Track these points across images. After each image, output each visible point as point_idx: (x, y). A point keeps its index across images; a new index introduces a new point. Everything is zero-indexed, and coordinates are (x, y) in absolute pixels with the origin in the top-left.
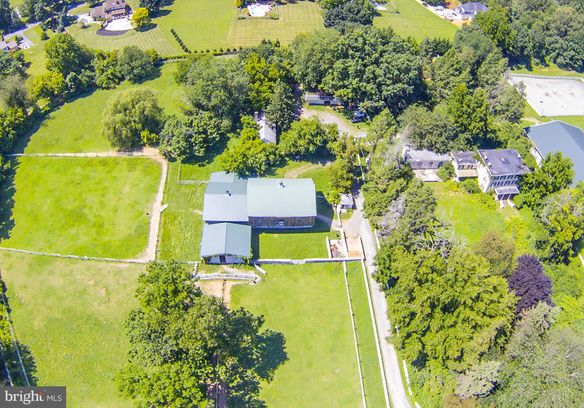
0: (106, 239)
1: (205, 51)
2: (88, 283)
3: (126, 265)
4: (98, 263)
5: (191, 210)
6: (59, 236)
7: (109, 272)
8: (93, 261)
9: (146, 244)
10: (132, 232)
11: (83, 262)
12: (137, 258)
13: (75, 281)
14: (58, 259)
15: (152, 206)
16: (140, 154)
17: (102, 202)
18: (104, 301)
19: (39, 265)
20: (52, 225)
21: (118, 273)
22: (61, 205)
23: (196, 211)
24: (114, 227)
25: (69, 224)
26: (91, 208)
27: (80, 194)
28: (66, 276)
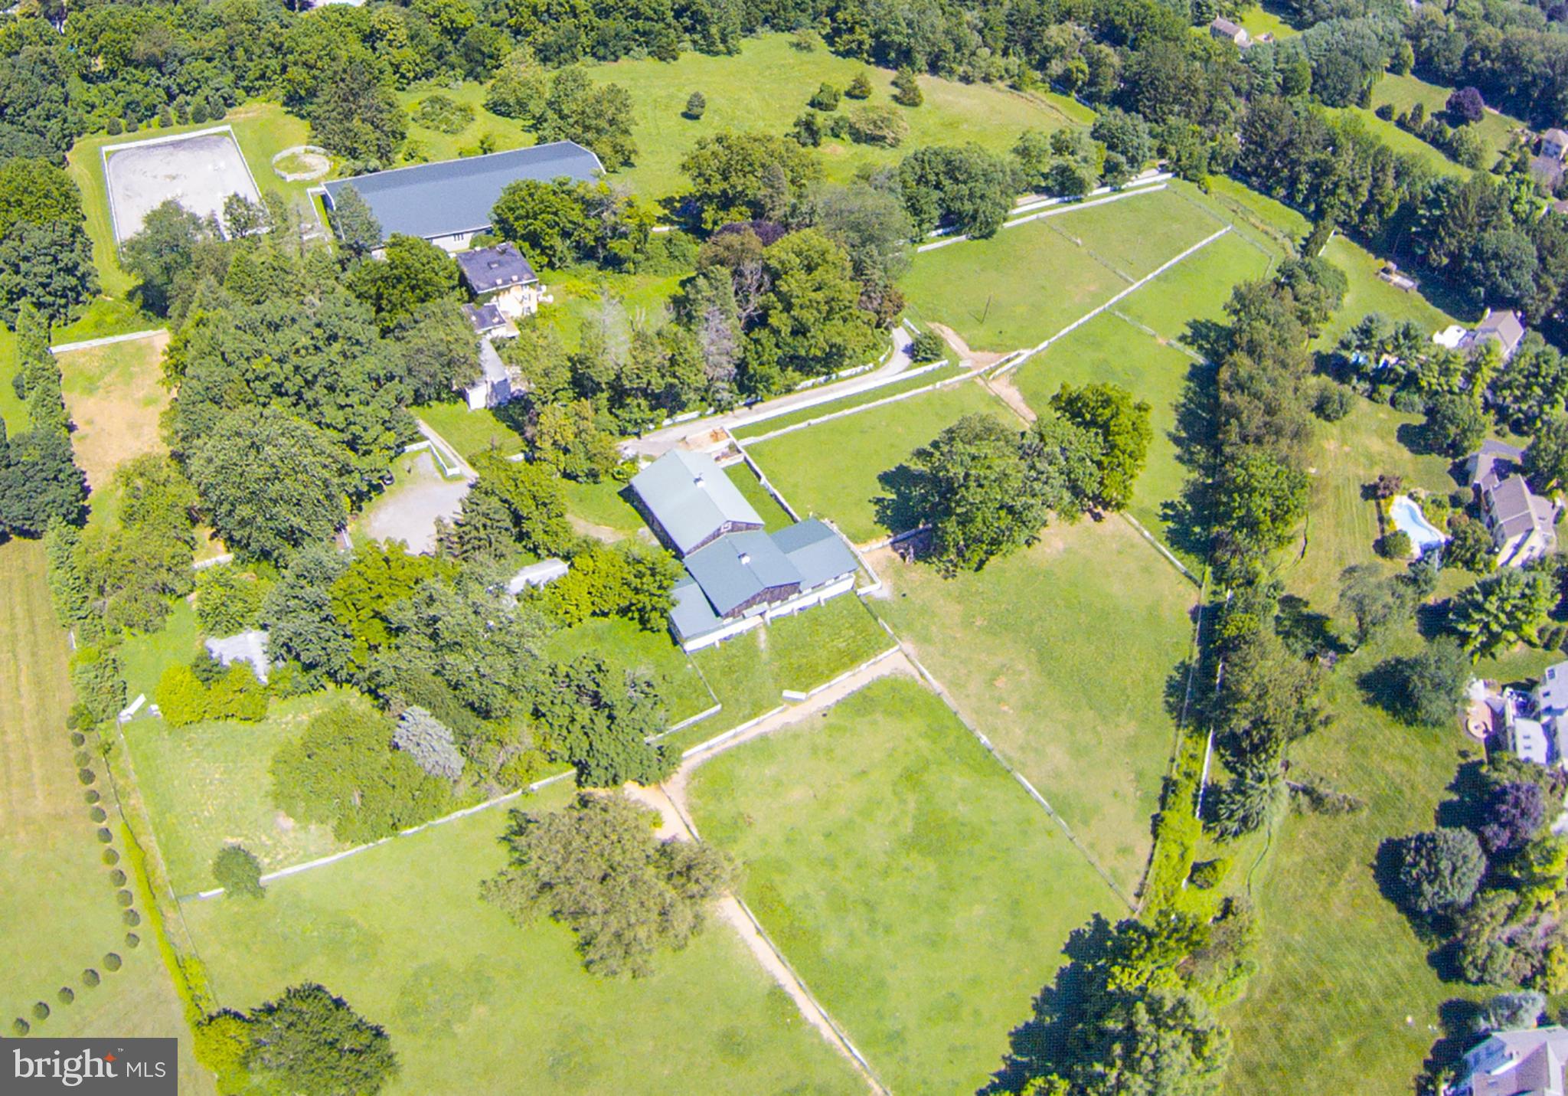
0: (923, 743)
2: (1011, 712)
5: (765, 656)
6: (995, 824)
7: (967, 696)
9: (880, 681)
10: (878, 716)
11: (992, 748)
12: (910, 676)
13: (1028, 731)
17: (866, 814)
19: (1070, 805)
20: (994, 858)
21: (955, 684)
22: (940, 889)
23: (763, 646)
24: (894, 749)
25: (959, 832)
26: (894, 823)
27: (886, 873)
28: (1036, 750)
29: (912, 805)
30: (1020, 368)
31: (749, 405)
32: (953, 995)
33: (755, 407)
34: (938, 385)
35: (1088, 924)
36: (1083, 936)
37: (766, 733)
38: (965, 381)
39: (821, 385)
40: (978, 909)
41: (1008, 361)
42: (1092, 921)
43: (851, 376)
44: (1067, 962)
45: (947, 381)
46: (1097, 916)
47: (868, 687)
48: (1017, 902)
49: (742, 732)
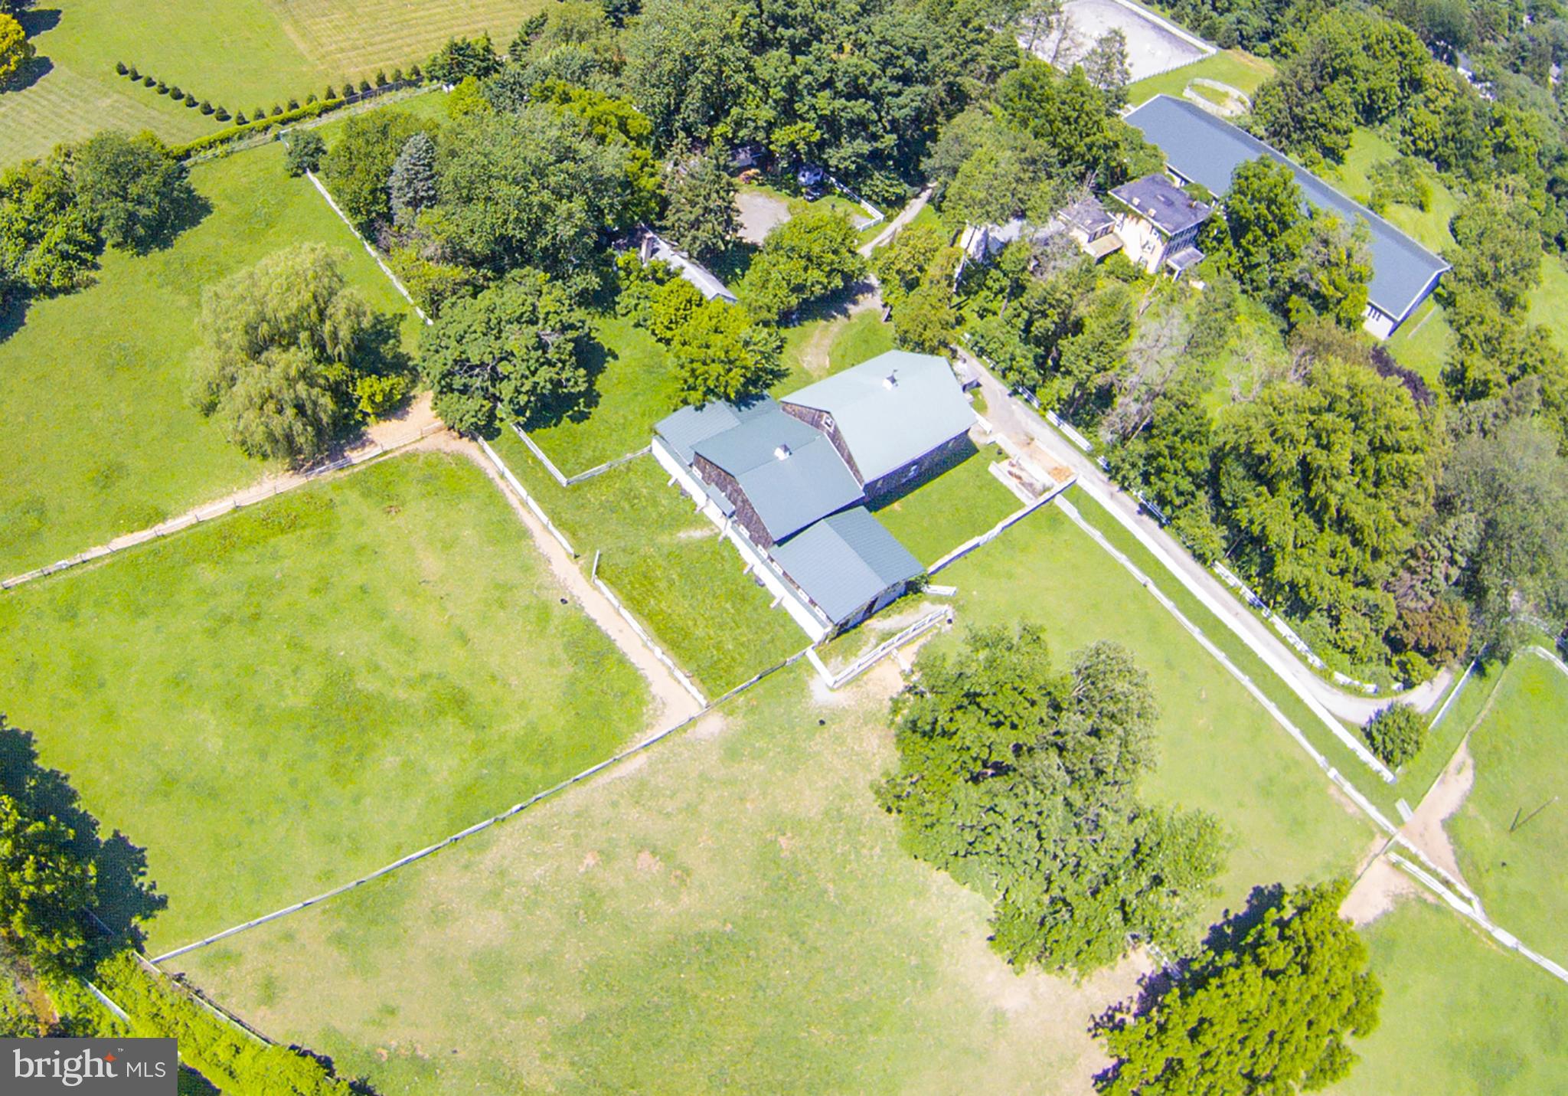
0: (516, 726)
1: (284, 107)
2: (582, 870)
3: (641, 759)
4: (556, 801)
5: (664, 538)
6: (357, 799)
7: (615, 804)
8: (539, 806)
9: (636, 679)
10: (567, 669)
11: (508, 828)
12: (650, 726)
13: (536, 888)
14: (420, 865)
15: (553, 575)
16: (370, 452)
17: (394, 636)
18: (673, 882)
19: (374, 922)
20: (294, 783)
21: (640, 790)
22: (260, 708)
23: (682, 535)
24: (506, 685)
25: (349, 750)
26: (375, 668)
27: (295, 645)
28: (496, 894)
29: (401, 693)
30: (1440, 908)
31: (1144, 510)
32: (102, 685)
33: (1145, 517)
34: (1333, 773)
35: (153, 886)
36: (135, 871)
37: (531, 537)
38: (1366, 820)
39: (1240, 599)
40: (215, 744)
41: (1446, 883)
42: (156, 893)
43: (1283, 640)
44: (103, 835)
45: (1348, 787)
46: (162, 903)
47: (622, 661)
48: (213, 794)
49: (530, 511)
